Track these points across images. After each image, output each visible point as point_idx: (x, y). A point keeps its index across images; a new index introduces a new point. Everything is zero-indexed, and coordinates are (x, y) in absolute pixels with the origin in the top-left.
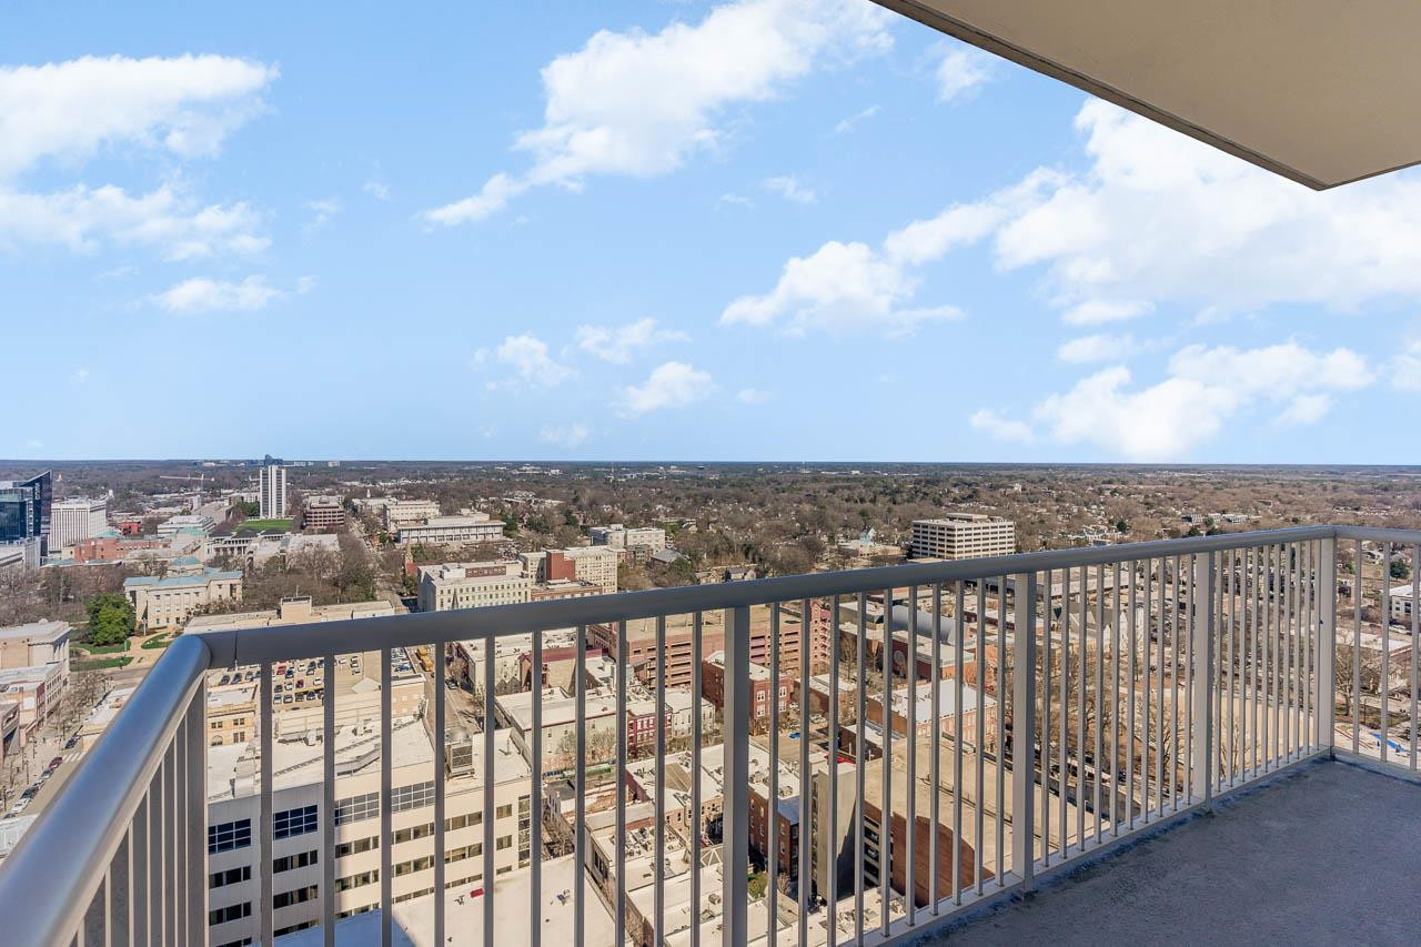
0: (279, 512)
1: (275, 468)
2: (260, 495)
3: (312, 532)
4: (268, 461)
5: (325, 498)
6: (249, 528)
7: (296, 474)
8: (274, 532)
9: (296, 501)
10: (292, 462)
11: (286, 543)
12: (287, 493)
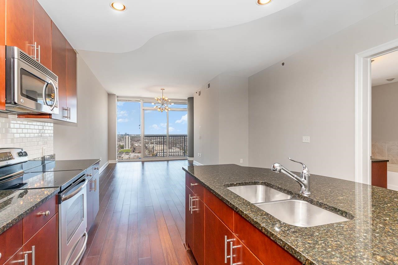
0: (128, 148)
1: (127, 136)
2: (124, 143)
3: (136, 153)
4: (126, 135)
5: (139, 144)
6: (122, 152)
7: (132, 138)
8: (127, 153)
9: (132, 145)
10: (131, 135)
11: (130, 155)
12: (130, 143)
